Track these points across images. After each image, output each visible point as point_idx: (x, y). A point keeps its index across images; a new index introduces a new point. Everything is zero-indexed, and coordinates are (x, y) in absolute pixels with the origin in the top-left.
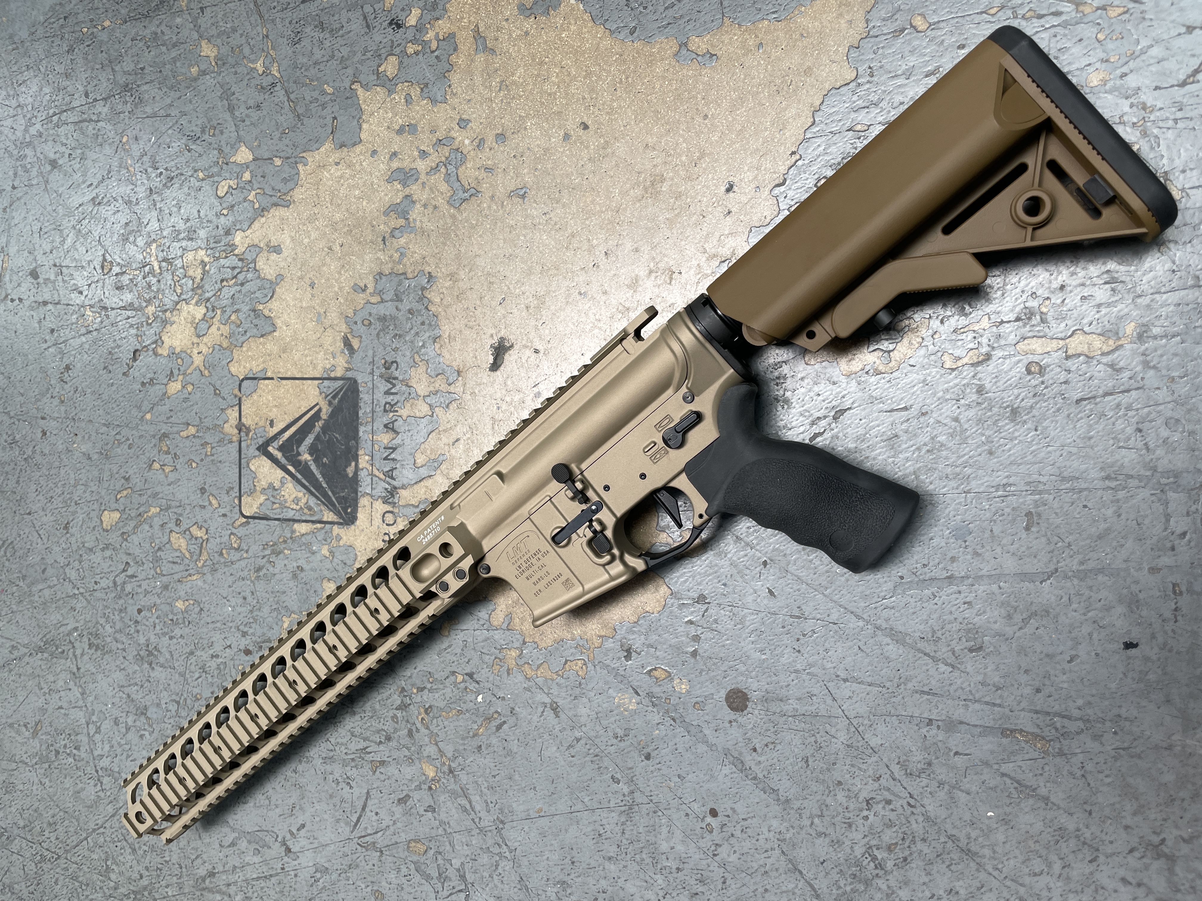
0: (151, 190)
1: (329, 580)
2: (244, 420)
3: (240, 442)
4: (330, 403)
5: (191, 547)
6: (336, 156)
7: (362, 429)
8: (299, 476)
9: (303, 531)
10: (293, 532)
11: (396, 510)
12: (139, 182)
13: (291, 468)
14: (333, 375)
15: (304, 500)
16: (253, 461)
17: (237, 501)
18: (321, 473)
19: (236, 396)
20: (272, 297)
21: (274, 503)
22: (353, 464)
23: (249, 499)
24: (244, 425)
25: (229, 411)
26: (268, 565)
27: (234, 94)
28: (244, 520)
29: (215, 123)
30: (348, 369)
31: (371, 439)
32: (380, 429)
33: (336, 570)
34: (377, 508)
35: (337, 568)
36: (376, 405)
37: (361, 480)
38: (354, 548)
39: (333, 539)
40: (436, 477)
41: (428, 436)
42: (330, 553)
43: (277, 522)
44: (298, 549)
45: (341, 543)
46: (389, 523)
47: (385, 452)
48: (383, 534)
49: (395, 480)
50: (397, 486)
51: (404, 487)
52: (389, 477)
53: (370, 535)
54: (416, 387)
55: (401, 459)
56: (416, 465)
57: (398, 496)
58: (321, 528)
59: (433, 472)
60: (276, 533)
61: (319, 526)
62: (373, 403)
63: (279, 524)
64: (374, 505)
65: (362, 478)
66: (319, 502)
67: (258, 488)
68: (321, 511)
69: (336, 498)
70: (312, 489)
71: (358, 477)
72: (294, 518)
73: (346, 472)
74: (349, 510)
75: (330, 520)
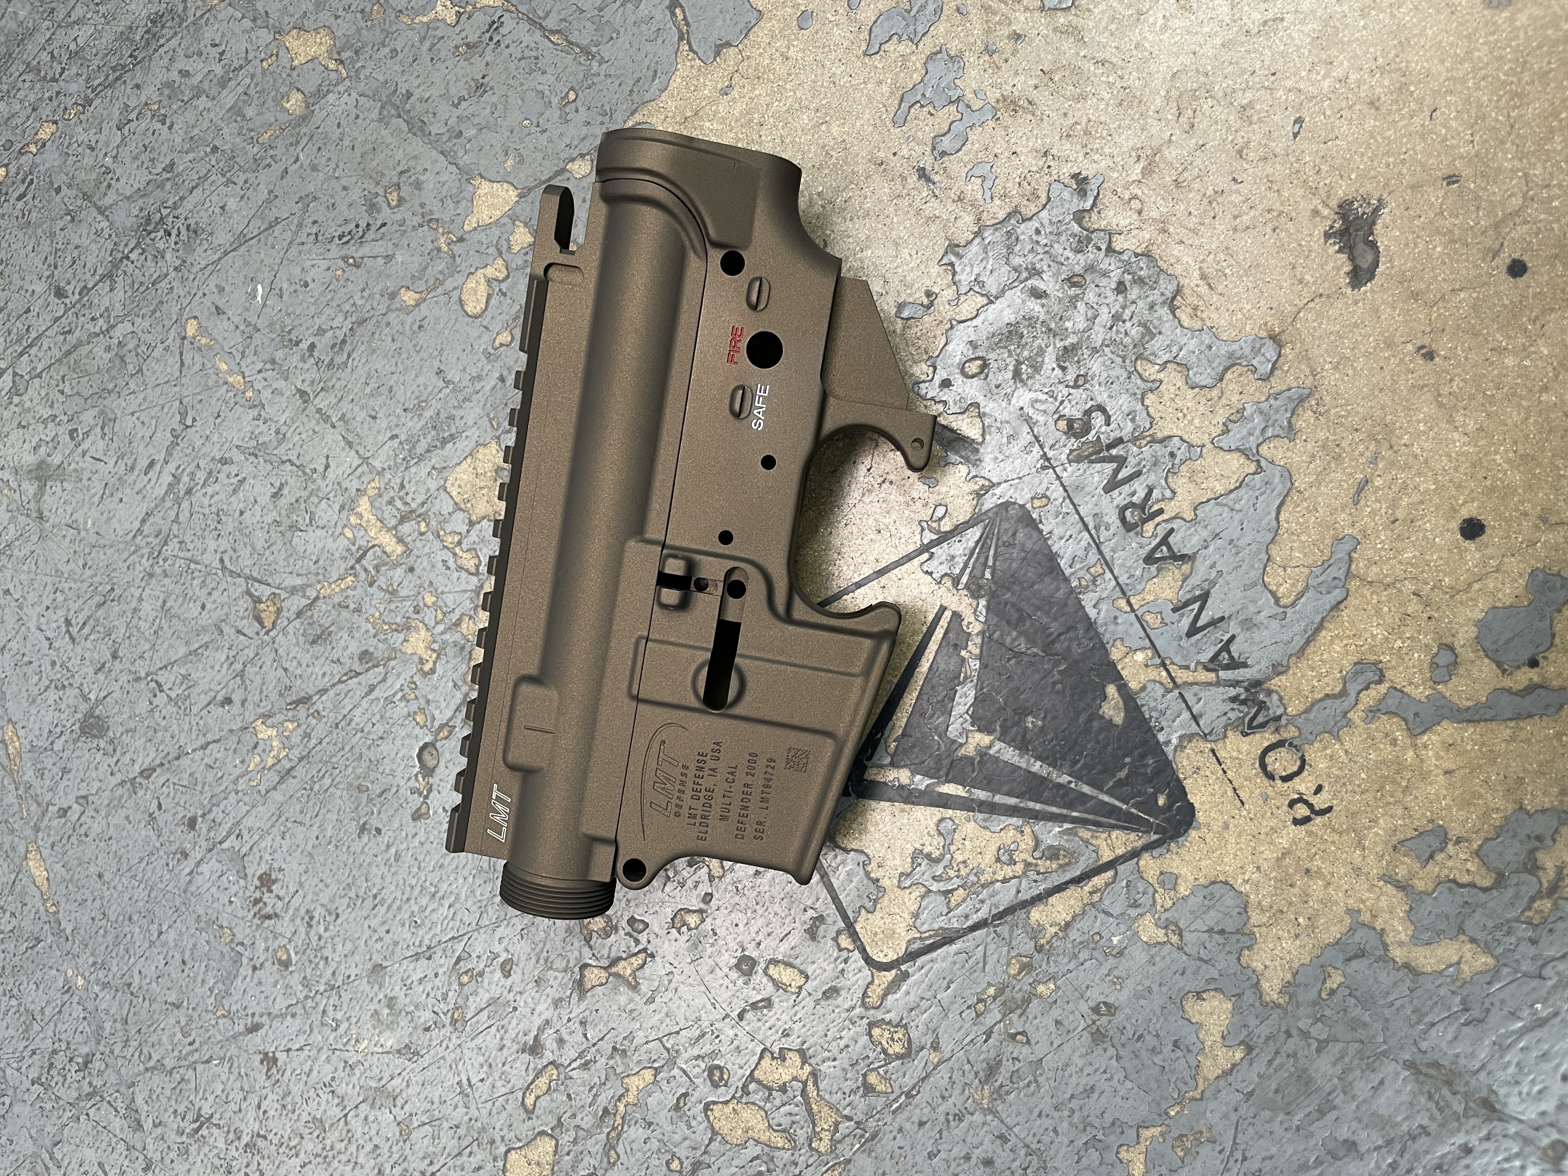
0: (303, 393)
1: (1199, 995)
4: (974, 591)
5: (780, 1117)
6: (717, 77)
8: (983, 795)
9: (1064, 917)
10: (1035, 932)
11: (1290, 733)
12: (266, 394)
13: (950, 789)
15: (1027, 842)
17: (845, 941)
21: (947, 893)
22: (1111, 690)
23: (877, 917)
26: (1010, 1049)
27: (409, 95)
28: (890, 975)
29: (392, 176)
30: (979, 495)
31: (1128, 609)
32: (1138, 573)
33: (1205, 962)
34: (1235, 754)
35: (1203, 954)
36: (1097, 528)
37: (1154, 714)
38: (1226, 883)
39: (1156, 891)
40: (1352, 601)
41: (1277, 519)
42: (1166, 927)
43: (978, 932)
44: (1071, 966)
45: (1183, 890)
46: (1289, 772)
47: (1182, 615)
48: (1285, 808)
49: (1245, 665)
50: (1259, 676)
51: (1280, 669)
52: (1227, 667)
53: (1251, 828)
54: (1179, 433)
55: (1234, 609)
56: (1283, 601)
57: (1275, 697)
58: (1107, 885)
59: (1338, 594)
60: (991, 961)
61: (1098, 881)
62: (1086, 526)
63: (988, 935)
64: (1221, 754)
65: (1154, 709)
66: (1067, 826)
67: (885, 882)
68: (1087, 842)
69: (1109, 793)
70: (1031, 805)
71: (1142, 713)
72: (1023, 896)
73: (1102, 717)
74: (1161, 801)
75: (1120, 851)
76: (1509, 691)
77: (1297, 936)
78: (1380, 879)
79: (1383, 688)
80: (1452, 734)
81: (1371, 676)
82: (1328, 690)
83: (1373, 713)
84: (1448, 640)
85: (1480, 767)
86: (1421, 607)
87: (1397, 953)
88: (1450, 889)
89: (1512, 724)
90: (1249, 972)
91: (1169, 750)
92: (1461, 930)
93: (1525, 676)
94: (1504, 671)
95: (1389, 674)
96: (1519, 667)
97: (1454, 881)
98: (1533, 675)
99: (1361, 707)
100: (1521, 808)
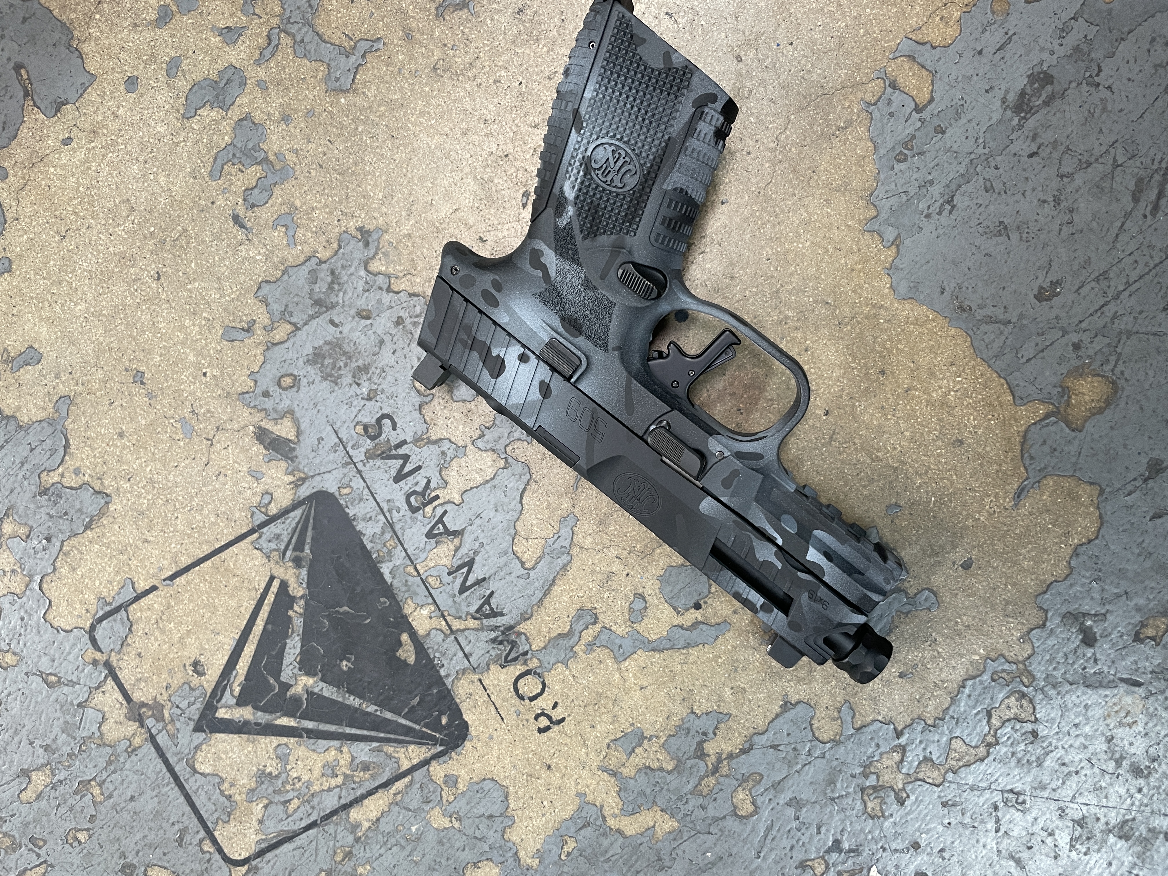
1: (475, 865)
2: (137, 696)
3: (152, 739)
4: (297, 562)
6: (56, 130)
7: (385, 569)
8: (309, 725)
9: (375, 814)
10: (355, 827)
11: (533, 664)
13: (285, 721)
14: (273, 510)
15: (345, 759)
16: (200, 756)
17: (208, 846)
18: (350, 692)
19: (95, 663)
20: (67, 446)
21: (286, 803)
22: (405, 637)
23: (232, 827)
24: (143, 705)
25: (98, 699)
28: (244, 869)
30: (297, 485)
31: (416, 574)
32: (422, 546)
33: (480, 839)
34: (496, 682)
35: (478, 834)
36: (390, 511)
37: (437, 655)
38: (493, 779)
39: (442, 789)
40: (576, 563)
41: (521, 502)
42: (451, 816)
43: (311, 831)
44: (383, 851)
45: (462, 786)
46: (534, 693)
47: (455, 578)
48: (533, 721)
49: (502, 614)
50: (512, 622)
51: (527, 616)
52: (488, 616)
53: (508, 737)
54: (448, 436)
55: (492, 572)
56: (528, 565)
57: (523, 637)
58: (407, 786)
59: (565, 558)
60: (322, 852)
61: (399, 785)
62: (381, 509)
63: (318, 833)
64: (486, 682)
65: (437, 650)
66: (375, 744)
67: (237, 798)
68: (390, 757)
69: (405, 717)
70: (348, 730)
71: (428, 655)
72: (343, 801)
73: (399, 659)
74: (444, 721)
75: (415, 762)
76: (681, 627)
77: (543, 815)
78: (599, 769)
79: (597, 628)
80: (644, 660)
81: (589, 619)
82: (560, 631)
83: (591, 646)
84: (641, 590)
85: (664, 683)
86: (622, 567)
87: (612, 822)
88: (646, 774)
89: (685, 651)
90: (510, 844)
91: (448, 681)
92: (654, 803)
93: (693, 615)
94: (678, 612)
95: (601, 617)
96: (687, 610)
97: (649, 767)
98: (698, 615)
99: (583, 642)
100: (693, 712)
